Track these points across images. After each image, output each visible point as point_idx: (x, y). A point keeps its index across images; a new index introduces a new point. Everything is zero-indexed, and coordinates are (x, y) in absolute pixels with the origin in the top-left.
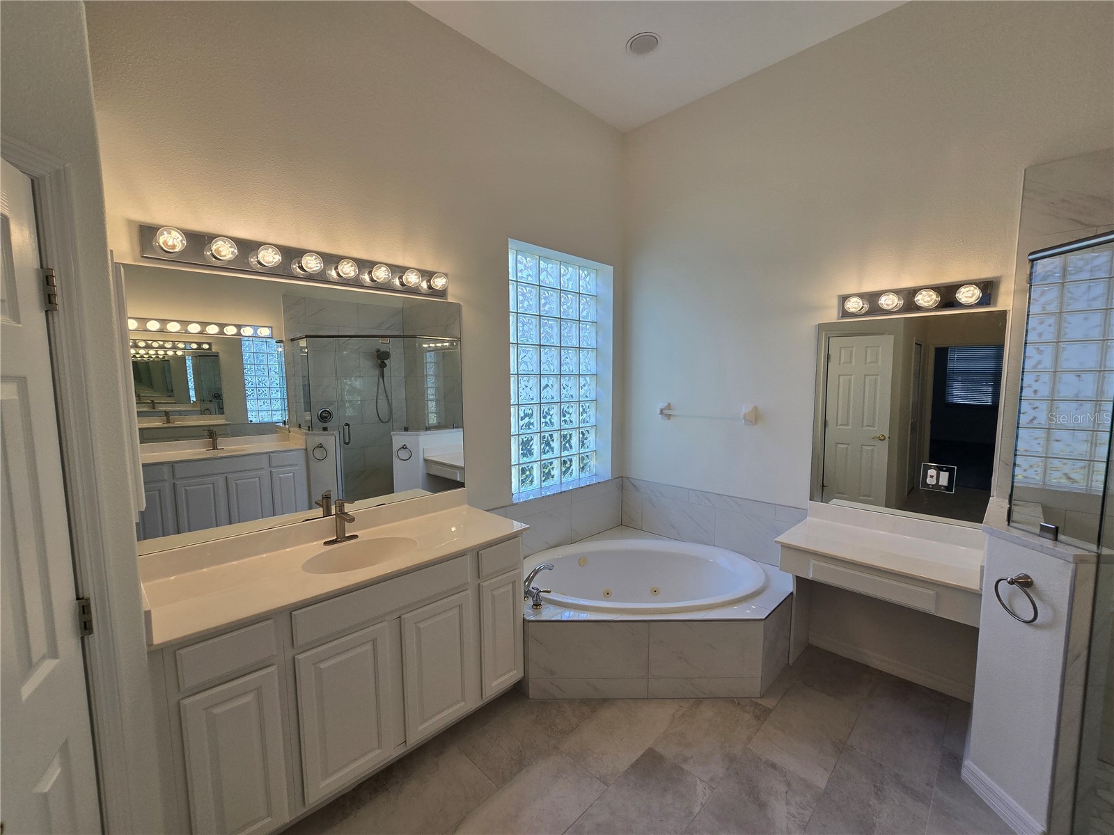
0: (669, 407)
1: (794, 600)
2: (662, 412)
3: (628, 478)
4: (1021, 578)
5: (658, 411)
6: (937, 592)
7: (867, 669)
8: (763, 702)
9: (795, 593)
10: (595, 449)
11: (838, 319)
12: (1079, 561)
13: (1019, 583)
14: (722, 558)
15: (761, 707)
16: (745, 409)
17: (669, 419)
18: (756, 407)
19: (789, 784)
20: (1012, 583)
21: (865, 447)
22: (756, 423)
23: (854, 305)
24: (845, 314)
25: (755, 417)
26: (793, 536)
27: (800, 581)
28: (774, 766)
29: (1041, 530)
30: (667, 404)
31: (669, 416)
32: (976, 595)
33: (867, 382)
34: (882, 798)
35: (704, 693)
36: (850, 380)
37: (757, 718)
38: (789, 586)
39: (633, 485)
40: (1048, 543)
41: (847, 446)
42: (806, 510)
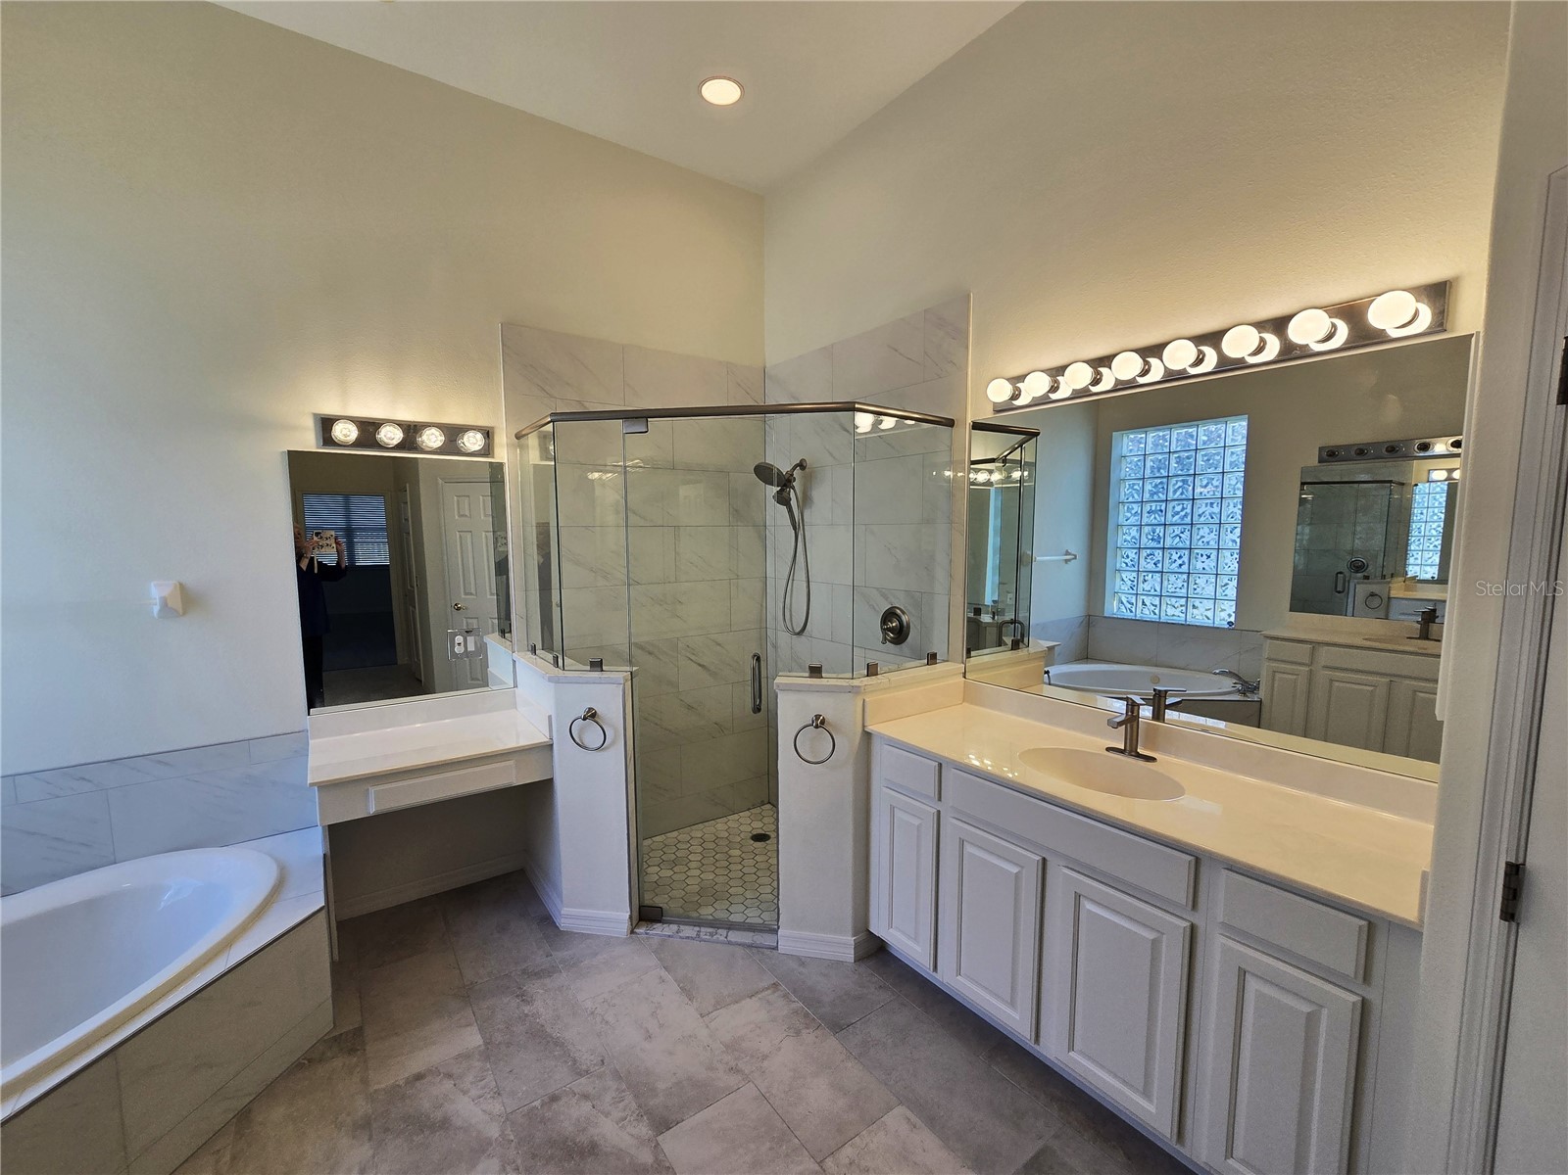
4: (588, 712)
6: (515, 762)
8: (343, 1029)
11: (319, 448)
12: (626, 681)
13: (589, 717)
15: (343, 1037)
16: (157, 591)
18: (181, 584)
19: (449, 1076)
20: (581, 720)
22: (185, 612)
23: (345, 432)
24: (332, 443)
25: (188, 601)
27: (332, 831)
28: (419, 1077)
29: (591, 666)
32: (547, 747)
34: (529, 999)
35: (250, 1094)
37: (352, 1051)
40: (596, 674)
42: (307, 729)
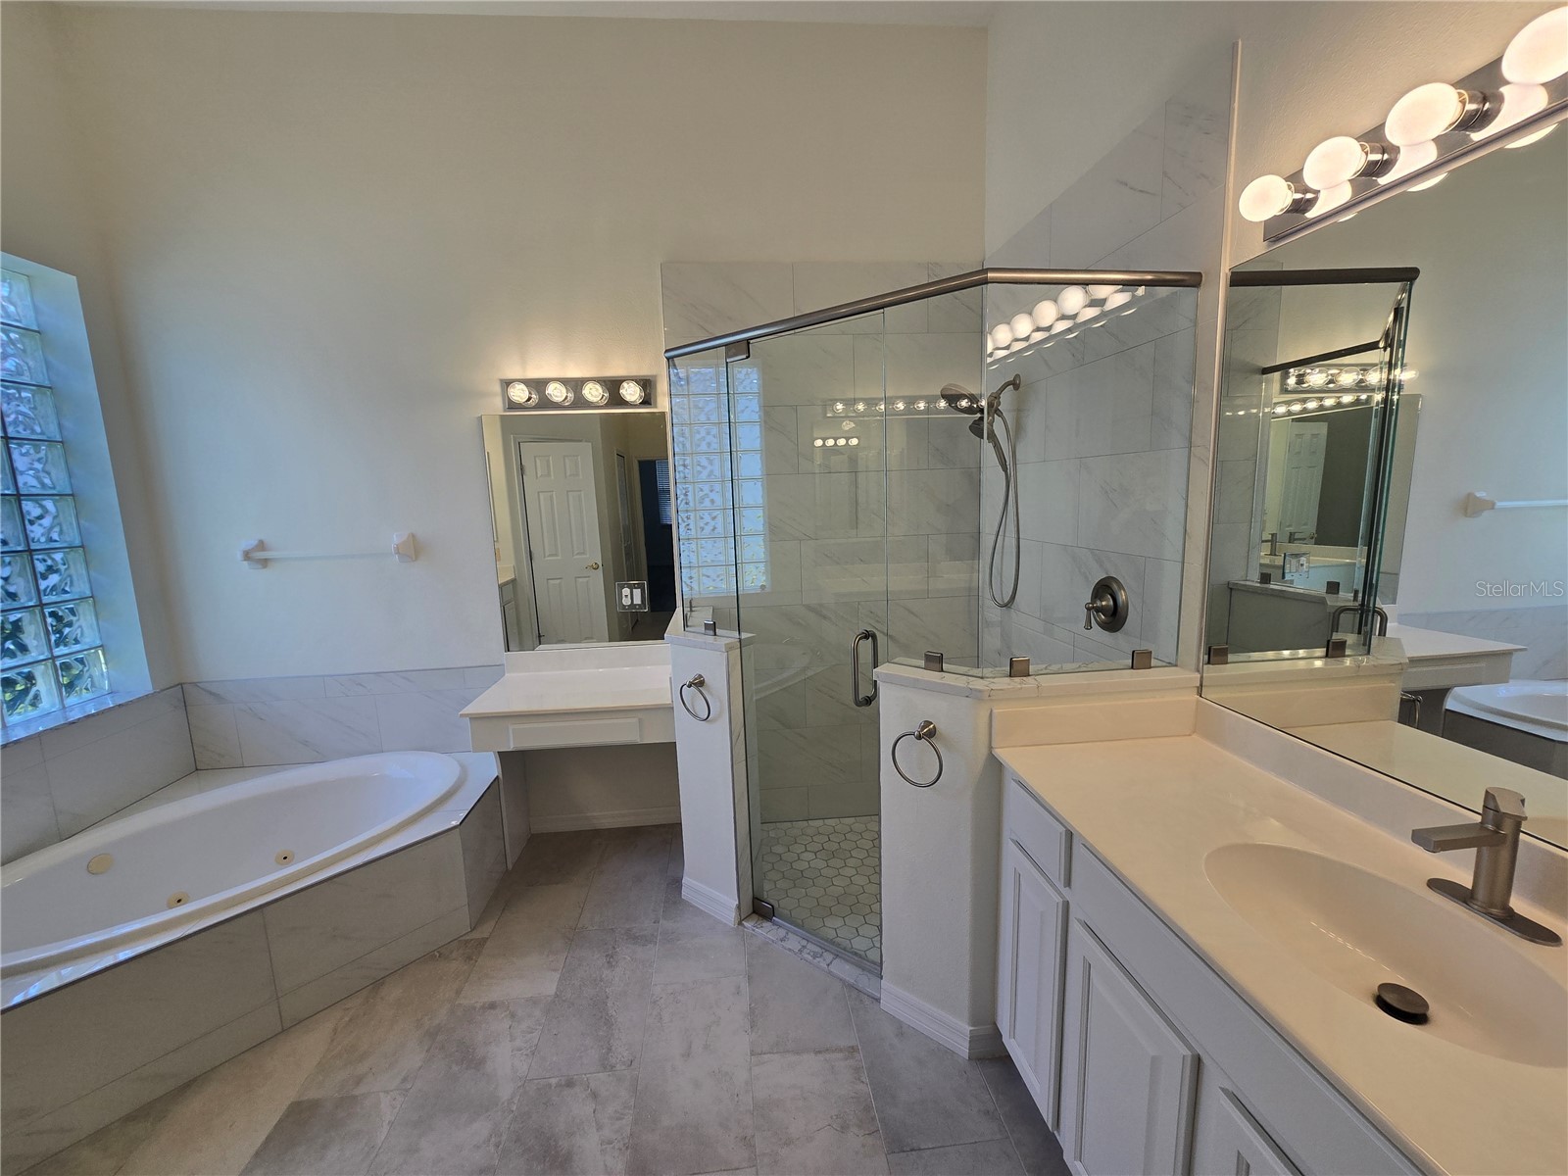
0: (261, 546)
1: (501, 786)
2: (247, 556)
3: (195, 684)
4: (696, 679)
5: (239, 556)
6: (639, 719)
7: (597, 833)
8: (476, 935)
9: (501, 776)
10: (98, 643)
11: (505, 411)
12: (729, 648)
13: (695, 684)
14: (394, 765)
15: (472, 942)
16: (396, 539)
17: (265, 566)
18: (413, 536)
19: (513, 1016)
20: (689, 686)
21: (580, 580)
22: (416, 558)
23: (519, 393)
24: (512, 405)
25: (414, 550)
26: (488, 702)
27: (505, 757)
28: (492, 1006)
29: (706, 629)
30: (256, 542)
31: (265, 563)
32: (669, 709)
33: (571, 498)
34: (614, 963)
35: (387, 969)
36: (551, 497)
37: (468, 959)
38: (492, 769)
39: (211, 693)
40: (710, 639)
41: (558, 581)
42: (503, 665)
